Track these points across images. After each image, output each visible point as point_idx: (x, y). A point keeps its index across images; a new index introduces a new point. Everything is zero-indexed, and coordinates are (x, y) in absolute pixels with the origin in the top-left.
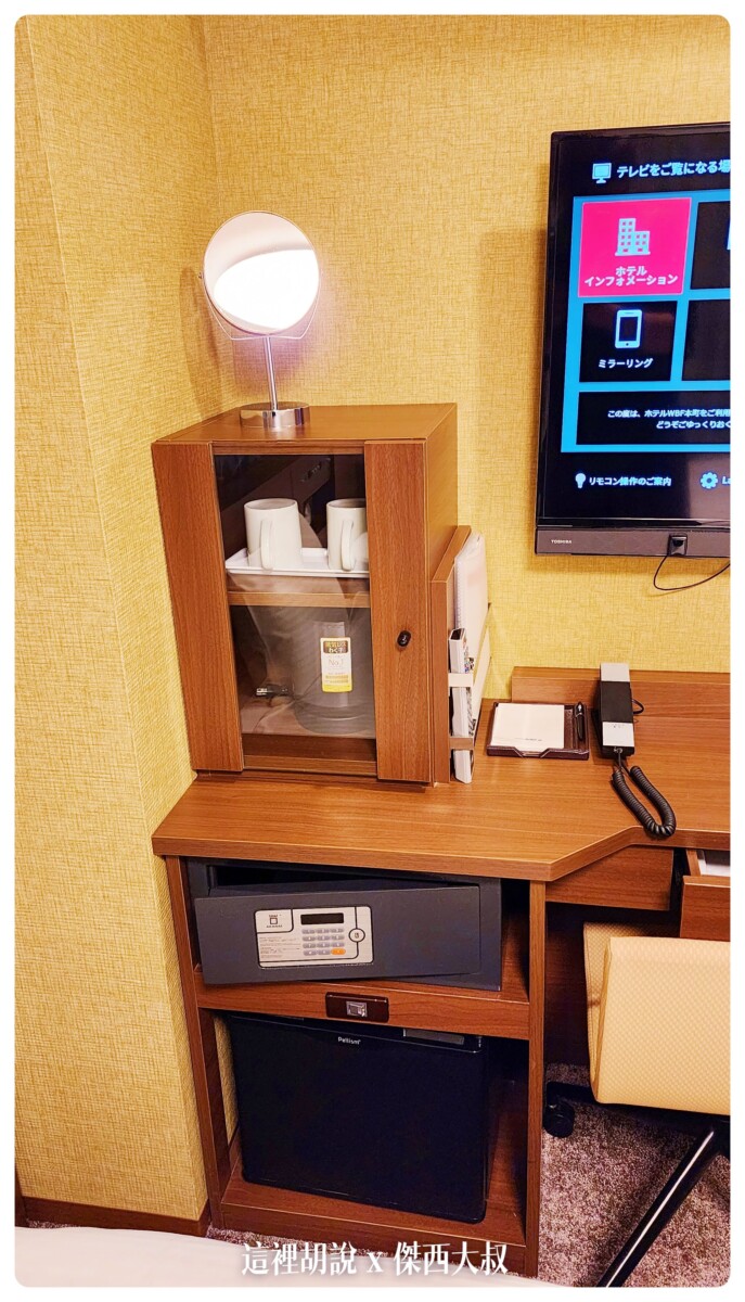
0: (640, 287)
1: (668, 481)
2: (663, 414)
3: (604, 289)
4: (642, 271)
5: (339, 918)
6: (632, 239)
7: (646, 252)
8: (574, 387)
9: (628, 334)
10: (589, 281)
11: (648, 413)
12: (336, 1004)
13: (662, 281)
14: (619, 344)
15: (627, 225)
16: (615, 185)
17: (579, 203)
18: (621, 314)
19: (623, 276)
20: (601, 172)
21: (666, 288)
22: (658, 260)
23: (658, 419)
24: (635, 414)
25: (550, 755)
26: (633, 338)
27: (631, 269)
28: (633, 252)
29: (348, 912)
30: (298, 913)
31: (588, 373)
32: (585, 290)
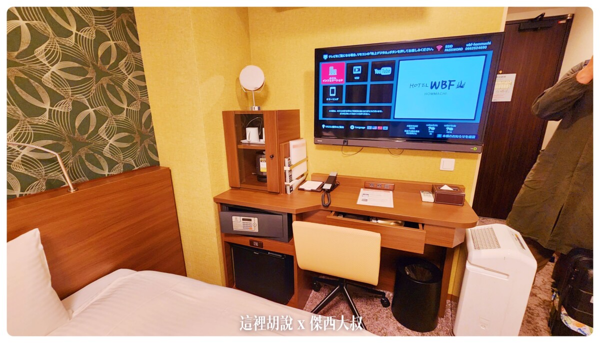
0: (335, 82)
1: (343, 127)
2: (341, 111)
3: (327, 82)
4: (335, 78)
5: (250, 220)
6: (333, 71)
7: (336, 74)
8: (321, 105)
9: (333, 92)
10: (324, 81)
11: (338, 111)
12: (251, 242)
13: (340, 81)
14: (331, 95)
15: (331, 68)
16: (328, 60)
17: (321, 64)
18: (331, 88)
19: (331, 80)
20: (325, 57)
21: (341, 82)
22: (338, 76)
23: (340, 112)
24: (335, 111)
25: (312, 191)
26: (334, 93)
27: (333, 78)
28: (333, 74)
29: (252, 219)
30: (242, 218)
31: (325, 101)
32: (323, 82)
